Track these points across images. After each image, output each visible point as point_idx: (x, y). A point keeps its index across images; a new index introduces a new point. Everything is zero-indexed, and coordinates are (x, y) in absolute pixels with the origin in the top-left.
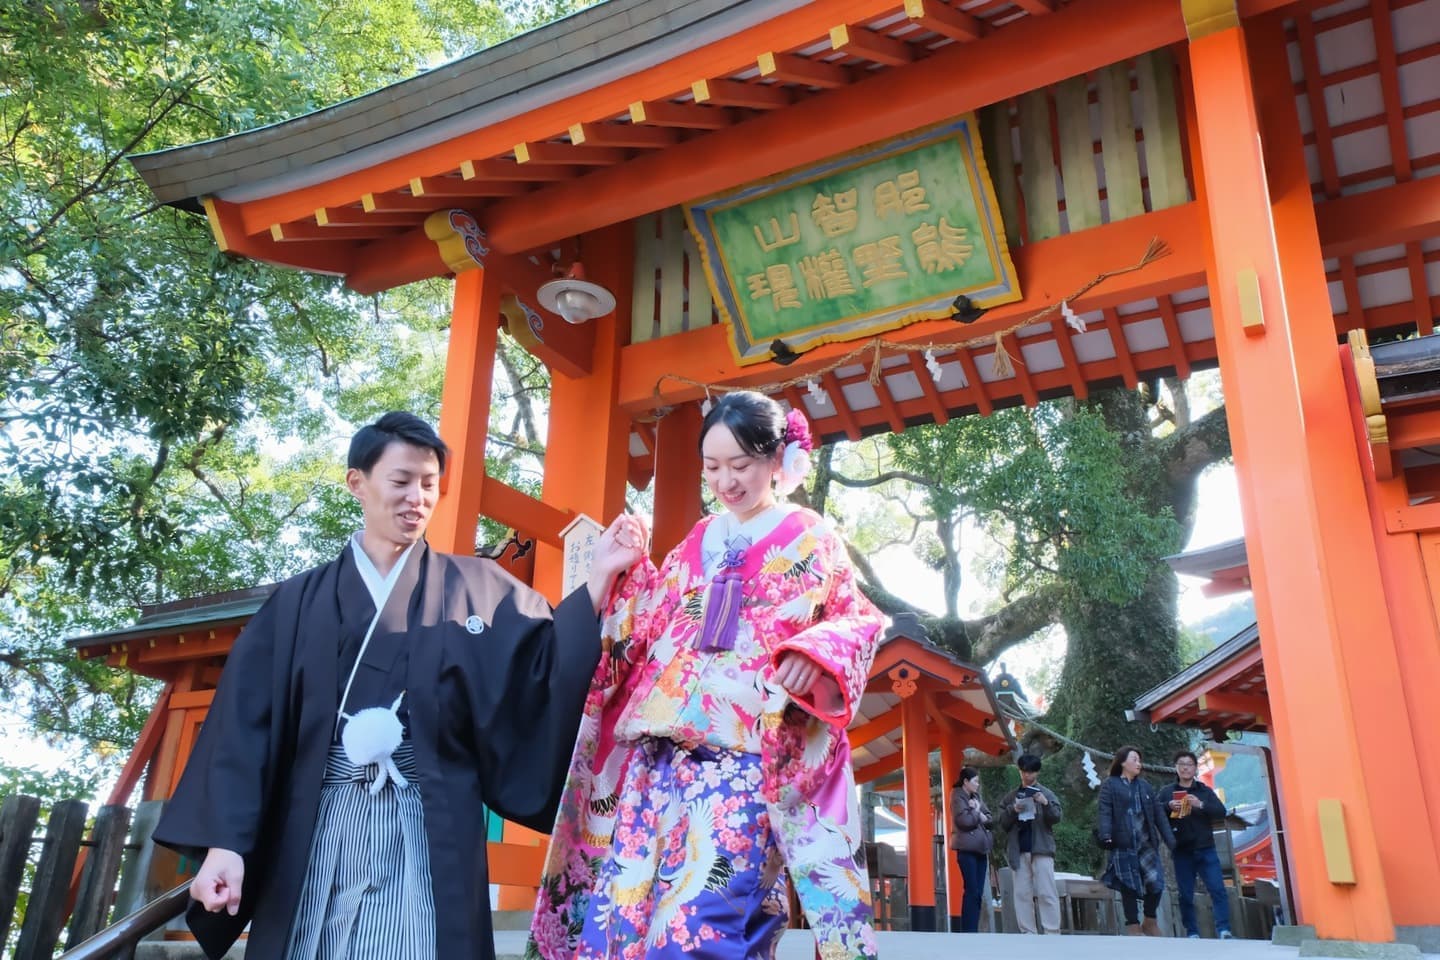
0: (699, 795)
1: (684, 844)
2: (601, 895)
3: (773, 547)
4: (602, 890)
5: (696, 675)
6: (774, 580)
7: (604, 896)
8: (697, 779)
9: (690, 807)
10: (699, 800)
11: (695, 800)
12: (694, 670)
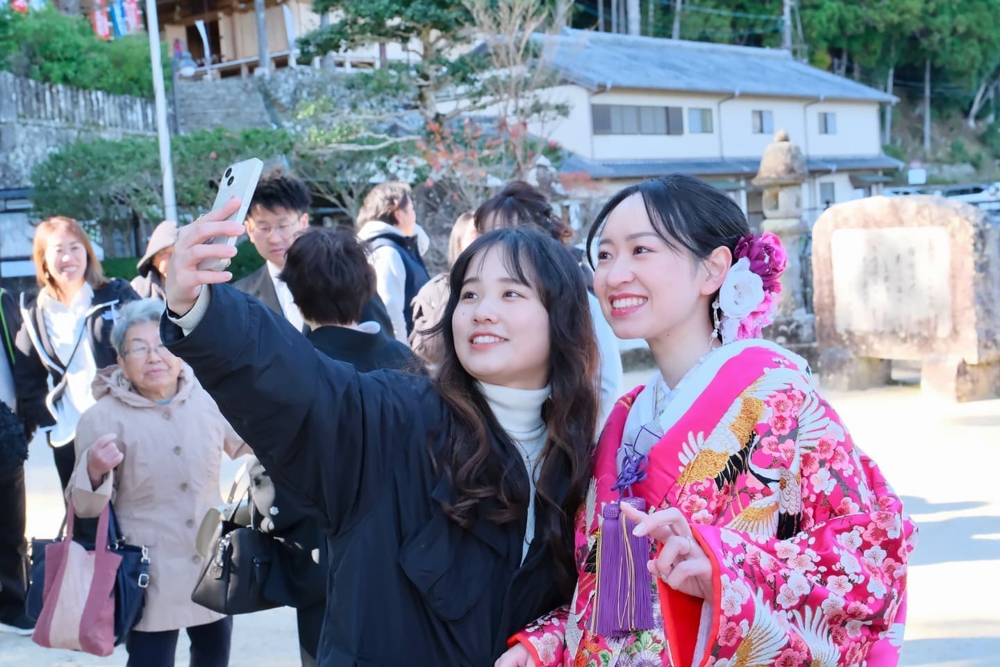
6: (701, 494)
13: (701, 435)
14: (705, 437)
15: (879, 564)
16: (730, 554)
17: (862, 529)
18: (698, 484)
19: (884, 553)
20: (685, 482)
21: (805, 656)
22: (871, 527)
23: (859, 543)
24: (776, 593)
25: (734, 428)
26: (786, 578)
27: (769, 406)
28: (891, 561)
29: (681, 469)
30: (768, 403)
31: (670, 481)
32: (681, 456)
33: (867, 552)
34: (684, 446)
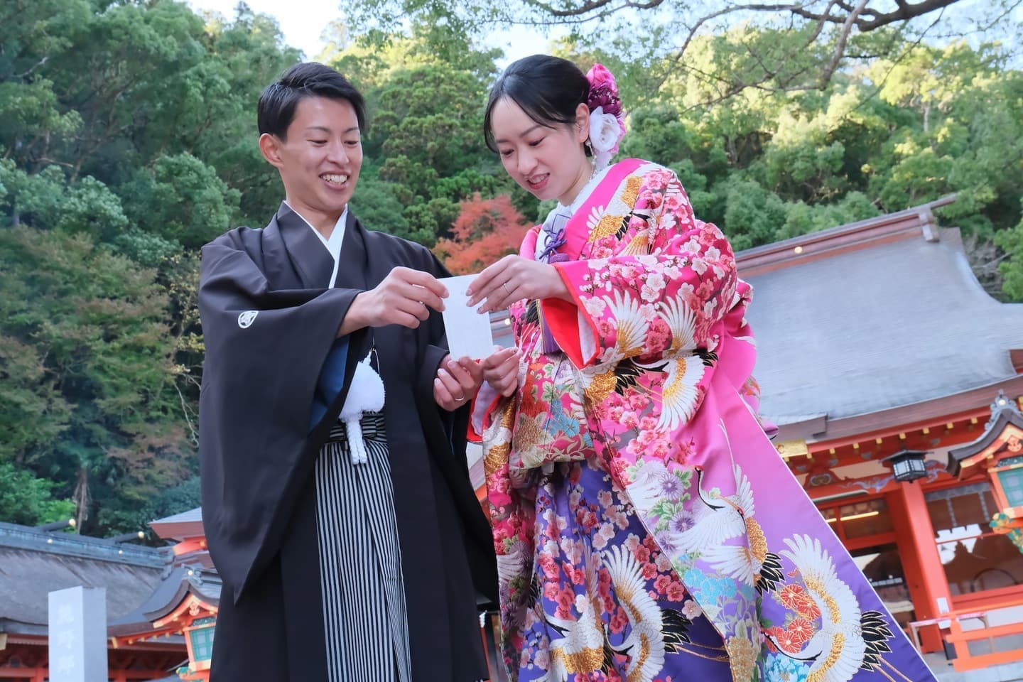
0: (611, 542)
1: (618, 604)
2: (530, 667)
3: (594, 210)
4: (532, 661)
5: (550, 380)
6: (607, 246)
7: (536, 668)
8: (602, 521)
9: (606, 558)
10: (614, 547)
11: (609, 547)
12: (546, 377)
13: (601, 208)
14: (604, 209)
15: (717, 260)
16: (597, 274)
17: (696, 237)
18: (603, 239)
19: (718, 252)
20: (593, 240)
21: (667, 336)
22: (702, 233)
23: (698, 248)
24: (639, 292)
25: (625, 199)
26: (644, 281)
28: (724, 256)
29: (590, 232)
31: (584, 241)
32: (589, 224)
33: (706, 253)
34: (590, 217)
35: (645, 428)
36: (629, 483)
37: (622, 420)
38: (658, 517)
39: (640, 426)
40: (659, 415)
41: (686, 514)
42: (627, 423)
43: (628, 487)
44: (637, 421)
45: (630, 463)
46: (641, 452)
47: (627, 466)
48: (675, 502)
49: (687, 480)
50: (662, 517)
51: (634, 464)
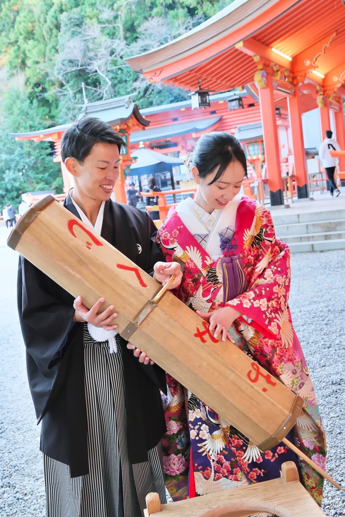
14: (249, 230)
27: (263, 218)
29: (244, 242)
30: (262, 217)
32: (244, 238)
34: (244, 234)
35: (278, 346)
36: (281, 374)
37: (269, 344)
38: (293, 386)
39: (276, 345)
40: (281, 339)
41: (302, 381)
42: (271, 345)
43: (280, 376)
44: (274, 343)
45: (279, 365)
46: (281, 359)
47: (278, 366)
48: (297, 378)
49: (299, 367)
50: (294, 385)
51: (280, 365)
